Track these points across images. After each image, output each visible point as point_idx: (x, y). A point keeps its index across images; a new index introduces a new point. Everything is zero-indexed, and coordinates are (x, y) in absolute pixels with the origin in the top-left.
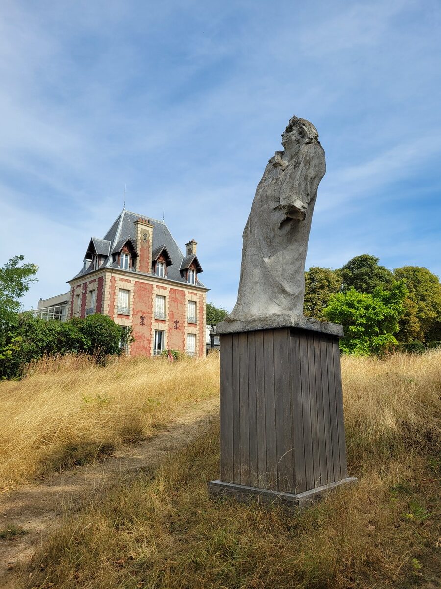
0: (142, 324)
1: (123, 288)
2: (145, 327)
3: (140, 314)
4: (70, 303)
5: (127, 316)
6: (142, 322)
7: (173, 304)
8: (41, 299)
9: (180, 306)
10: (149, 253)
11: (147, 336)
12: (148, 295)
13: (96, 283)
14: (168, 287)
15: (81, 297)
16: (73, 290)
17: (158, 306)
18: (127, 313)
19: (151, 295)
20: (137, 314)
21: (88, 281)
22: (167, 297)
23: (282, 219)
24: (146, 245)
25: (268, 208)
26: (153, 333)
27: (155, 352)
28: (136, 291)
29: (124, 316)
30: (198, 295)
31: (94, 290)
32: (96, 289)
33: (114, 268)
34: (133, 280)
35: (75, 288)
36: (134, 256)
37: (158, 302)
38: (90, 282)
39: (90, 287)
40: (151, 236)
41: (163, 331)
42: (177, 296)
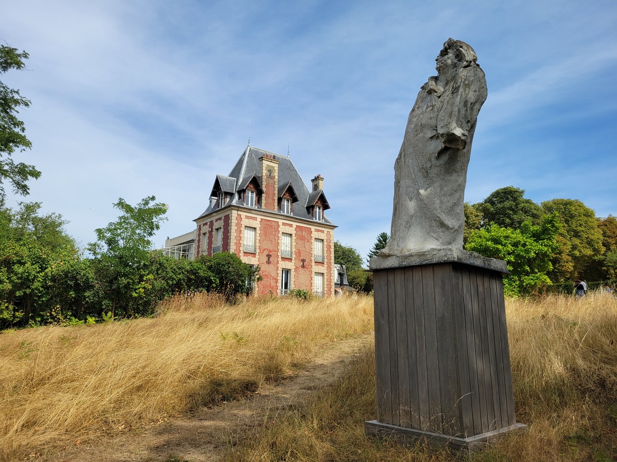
0: (268, 262)
1: (249, 226)
2: (271, 266)
3: (266, 253)
4: (196, 242)
5: (254, 254)
6: (269, 260)
7: (300, 242)
8: (168, 237)
9: (307, 244)
10: (274, 190)
11: (274, 275)
12: (274, 233)
13: (222, 221)
14: (295, 224)
15: (207, 235)
16: (200, 229)
17: (284, 244)
18: (253, 252)
19: (276, 233)
20: (263, 252)
21: (214, 219)
22: (294, 235)
23: (440, 149)
24: (271, 181)
25: (424, 137)
26: (280, 272)
27: (282, 291)
28: (262, 229)
29: (250, 255)
30: (325, 232)
31: (220, 228)
32: (222, 227)
33: (240, 206)
34: (259, 218)
35: (202, 226)
36: (259, 193)
37: (284, 240)
38: (217, 220)
39: (216, 225)
40: (277, 172)
41: (290, 270)
42: (304, 233)
